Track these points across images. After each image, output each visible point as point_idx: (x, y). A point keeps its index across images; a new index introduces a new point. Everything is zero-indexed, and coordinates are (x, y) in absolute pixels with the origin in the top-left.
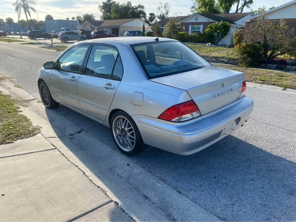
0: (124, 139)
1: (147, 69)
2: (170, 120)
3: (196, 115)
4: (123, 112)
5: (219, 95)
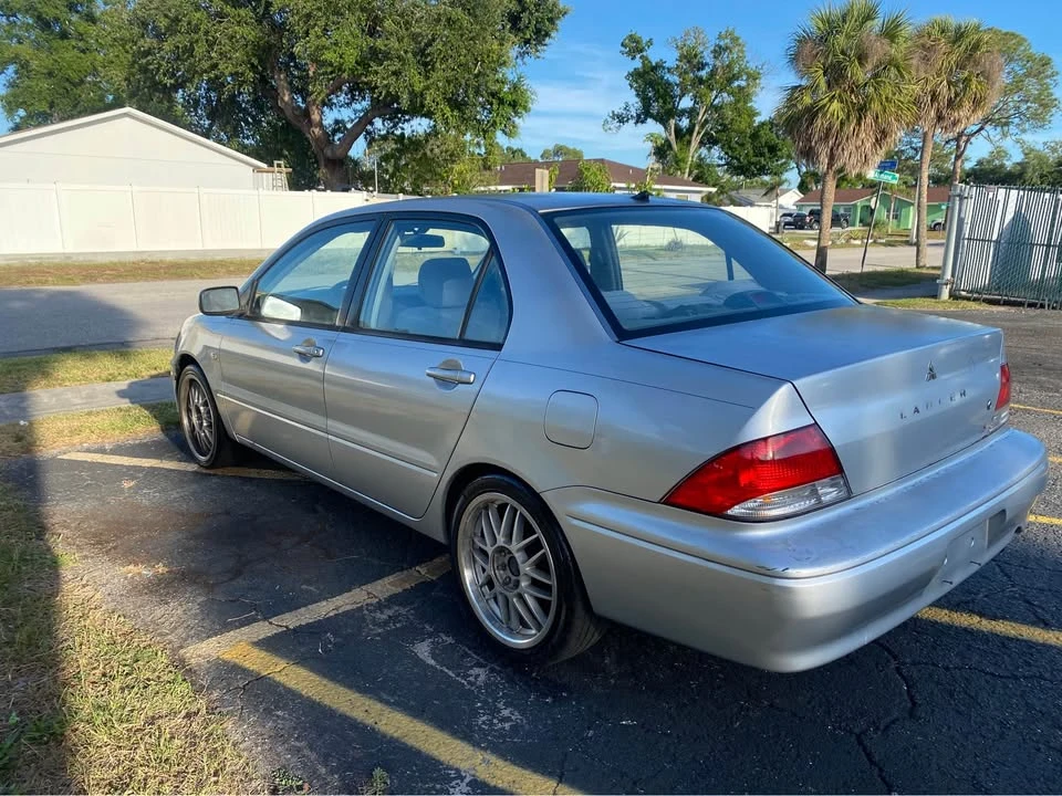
0: (507, 594)
1: (612, 307)
2: (718, 512)
3: (828, 492)
4: (506, 479)
5: (917, 410)
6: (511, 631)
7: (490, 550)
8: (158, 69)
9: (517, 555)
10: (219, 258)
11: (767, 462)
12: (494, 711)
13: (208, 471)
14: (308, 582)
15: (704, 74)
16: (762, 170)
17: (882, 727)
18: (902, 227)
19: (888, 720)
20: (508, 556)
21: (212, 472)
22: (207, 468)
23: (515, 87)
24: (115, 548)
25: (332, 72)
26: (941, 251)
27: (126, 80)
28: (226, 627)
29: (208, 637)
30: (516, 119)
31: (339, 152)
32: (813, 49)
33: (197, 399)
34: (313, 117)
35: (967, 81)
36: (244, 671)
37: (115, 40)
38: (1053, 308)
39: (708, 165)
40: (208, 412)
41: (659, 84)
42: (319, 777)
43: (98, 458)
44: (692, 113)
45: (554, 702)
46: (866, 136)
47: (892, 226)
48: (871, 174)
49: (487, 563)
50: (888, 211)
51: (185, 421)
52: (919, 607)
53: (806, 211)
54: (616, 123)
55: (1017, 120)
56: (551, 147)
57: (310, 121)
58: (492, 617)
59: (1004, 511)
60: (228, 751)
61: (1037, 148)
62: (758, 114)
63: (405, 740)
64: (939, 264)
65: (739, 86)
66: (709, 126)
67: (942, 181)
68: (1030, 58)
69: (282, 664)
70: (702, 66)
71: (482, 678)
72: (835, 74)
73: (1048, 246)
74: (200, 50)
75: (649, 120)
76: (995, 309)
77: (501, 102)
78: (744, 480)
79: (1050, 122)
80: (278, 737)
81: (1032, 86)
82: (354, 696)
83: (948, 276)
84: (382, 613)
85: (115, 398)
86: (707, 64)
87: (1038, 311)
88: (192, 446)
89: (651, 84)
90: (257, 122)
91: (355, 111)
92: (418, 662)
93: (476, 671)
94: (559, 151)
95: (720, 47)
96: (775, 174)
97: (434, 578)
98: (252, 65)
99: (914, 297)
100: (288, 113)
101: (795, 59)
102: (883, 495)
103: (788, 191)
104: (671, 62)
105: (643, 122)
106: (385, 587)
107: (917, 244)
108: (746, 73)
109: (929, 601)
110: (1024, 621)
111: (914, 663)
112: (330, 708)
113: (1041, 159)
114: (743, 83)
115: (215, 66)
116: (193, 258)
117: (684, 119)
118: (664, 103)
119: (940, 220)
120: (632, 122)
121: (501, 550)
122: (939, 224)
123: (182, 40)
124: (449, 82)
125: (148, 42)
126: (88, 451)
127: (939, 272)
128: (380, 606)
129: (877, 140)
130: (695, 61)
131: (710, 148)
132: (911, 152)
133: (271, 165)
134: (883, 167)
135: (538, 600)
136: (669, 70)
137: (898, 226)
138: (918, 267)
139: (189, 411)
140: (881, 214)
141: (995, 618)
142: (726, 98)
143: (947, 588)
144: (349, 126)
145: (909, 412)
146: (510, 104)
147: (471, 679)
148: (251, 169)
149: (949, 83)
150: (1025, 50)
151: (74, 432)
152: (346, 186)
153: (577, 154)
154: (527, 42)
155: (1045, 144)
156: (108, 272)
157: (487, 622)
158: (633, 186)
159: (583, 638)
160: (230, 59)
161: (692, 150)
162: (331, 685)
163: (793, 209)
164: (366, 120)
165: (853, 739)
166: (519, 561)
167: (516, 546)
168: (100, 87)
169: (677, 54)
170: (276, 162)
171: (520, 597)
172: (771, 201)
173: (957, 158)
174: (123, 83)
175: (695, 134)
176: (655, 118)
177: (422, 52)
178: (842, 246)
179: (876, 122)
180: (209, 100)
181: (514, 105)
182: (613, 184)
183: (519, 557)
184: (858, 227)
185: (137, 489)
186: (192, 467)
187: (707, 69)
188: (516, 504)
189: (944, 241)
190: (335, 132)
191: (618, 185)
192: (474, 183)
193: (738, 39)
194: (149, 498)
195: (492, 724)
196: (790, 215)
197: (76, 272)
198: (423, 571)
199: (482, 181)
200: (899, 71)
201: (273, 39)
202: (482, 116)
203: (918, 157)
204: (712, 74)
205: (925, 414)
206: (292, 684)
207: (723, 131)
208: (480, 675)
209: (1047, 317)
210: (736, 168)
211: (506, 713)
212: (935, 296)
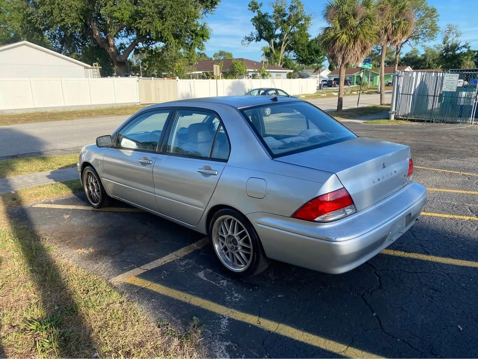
0: (233, 252)
2: (311, 220)
3: (349, 211)
4: (231, 210)
5: (379, 180)
6: (234, 266)
7: (225, 236)
8: (36, 22)
9: (236, 238)
10: (72, 110)
11: (328, 202)
12: (232, 295)
13: (97, 210)
14: (151, 253)
15: (285, 18)
16: (313, 61)
17: (370, 292)
18: (374, 85)
19: (371, 290)
20: (232, 238)
21: (99, 210)
22: (97, 208)
23: (203, 28)
24: (70, 242)
25: (118, 22)
26: (391, 96)
27: (21, 26)
28: (123, 271)
29: (118, 275)
30: (204, 42)
31: (123, 59)
32: (334, 11)
33: (92, 180)
34: (110, 43)
35: (399, 23)
36: (136, 287)
37: (15, 8)
38: (437, 123)
39: (289, 60)
40: (98, 186)
41: (266, 23)
42: (173, 321)
43: (50, 206)
44: (281, 36)
45: (253, 291)
46: (358, 48)
47: (370, 85)
48: (361, 65)
49: (224, 241)
50: (368, 78)
51: (86, 190)
52: (381, 250)
53: (332, 79)
54: (247, 42)
55: (422, 37)
56: (218, 52)
57: (109, 44)
58: (227, 261)
59: (410, 214)
60: (139, 314)
61: (431, 48)
62: (310, 36)
63: (201, 307)
64: (390, 102)
65: (301, 24)
66: (289, 42)
67: (390, 63)
68: (427, 9)
69: (149, 283)
70: (285, 15)
71: (225, 283)
72: (344, 23)
73: (434, 96)
74: (56, 12)
75: (262, 40)
76: (413, 123)
77: (197, 35)
78: (320, 208)
79: (436, 37)
80: (154, 308)
81: (428, 21)
82: (179, 293)
83: (394, 110)
84: (183, 262)
85: (47, 179)
86: (287, 14)
87: (431, 124)
88: (89, 199)
89: (262, 23)
90: (83, 45)
91: (130, 40)
92: (201, 280)
93: (223, 281)
94: (221, 53)
95: (292, 6)
96: (319, 63)
97: (200, 248)
98: (81, 19)
99: (380, 119)
100: (99, 41)
101: (326, 16)
102: (369, 210)
103: (324, 70)
104: (271, 13)
105: (259, 41)
106: (182, 252)
107: (380, 93)
108: (305, 18)
109: (385, 247)
110: (420, 253)
111: (381, 270)
112: (172, 298)
113: (433, 53)
114: (303, 22)
115: (63, 20)
116: (61, 110)
117: (277, 39)
118: (269, 32)
119: (390, 82)
120: (254, 41)
121: (230, 236)
122: (390, 83)
123: (48, 8)
124: (173, 26)
125: (31, 9)
126: (44, 203)
127: (390, 107)
128: (181, 260)
129: (362, 51)
130: (281, 13)
131: (290, 52)
132: (377, 51)
133: (92, 65)
134: (365, 62)
135: (245, 254)
136: (270, 17)
137: (373, 84)
138: (381, 105)
139: (88, 185)
140: (365, 80)
141: (410, 252)
142: (296, 29)
143: (391, 242)
144: (127, 46)
145: (376, 181)
146: (200, 36)
147: (221, 284)
148: (84, 68)
149: (392, 24)
150: (425, 5)
151: (37, 195)
152: (127, 74)
153: (230, 55)
154: (207, 6)
155: (435, 46)
156: (22, 118)
157: (225, 263)
158: (257, 70)
159: (262, 267)
160: (70, 16)
161: (282, 53)
162: (170, 289)
163: (327, 78)
164: (135, 43)
165: (360, 297)
166: (237, 240)
167: (236, 235)
168: (8, 30)
169: (273, 9)
170: (94, 64)
171: (238, 253)
172: (317, 75)
173: (397, 54)
174: (19, 28)
175: (283, 45)
176: (264, 39)
177: (160, 13)
178: (348, 95)
179: (362, 43)
180: (60, 35)
181: (202, 36)
182: (248, 70)
183: (237, 238)
184: (355, 85)
185: (70, 218)
186: (90, 208)
187: (287, 16)
188: (235, 219)
189: (392, 91)
190: (120, 48)
191: (250, 70)
192: (185, 71)
193: (300, 3)
194: (77, 222)
195: (232, 299)
196: (326, 81)
197: (8, 118)
198: (195, 246)
199: (189, 70)
200: (371, 20)
201: (90, 7)
202: (188, 41)
203: (380, 54)
204: (289, 18)
205: (382, 181)
206: (155, 290)
207: (295, 44)
208: (224, 283)
209: (434, 126)
210: (301, 61)
211: (236, 295)
212: (388, 118)
